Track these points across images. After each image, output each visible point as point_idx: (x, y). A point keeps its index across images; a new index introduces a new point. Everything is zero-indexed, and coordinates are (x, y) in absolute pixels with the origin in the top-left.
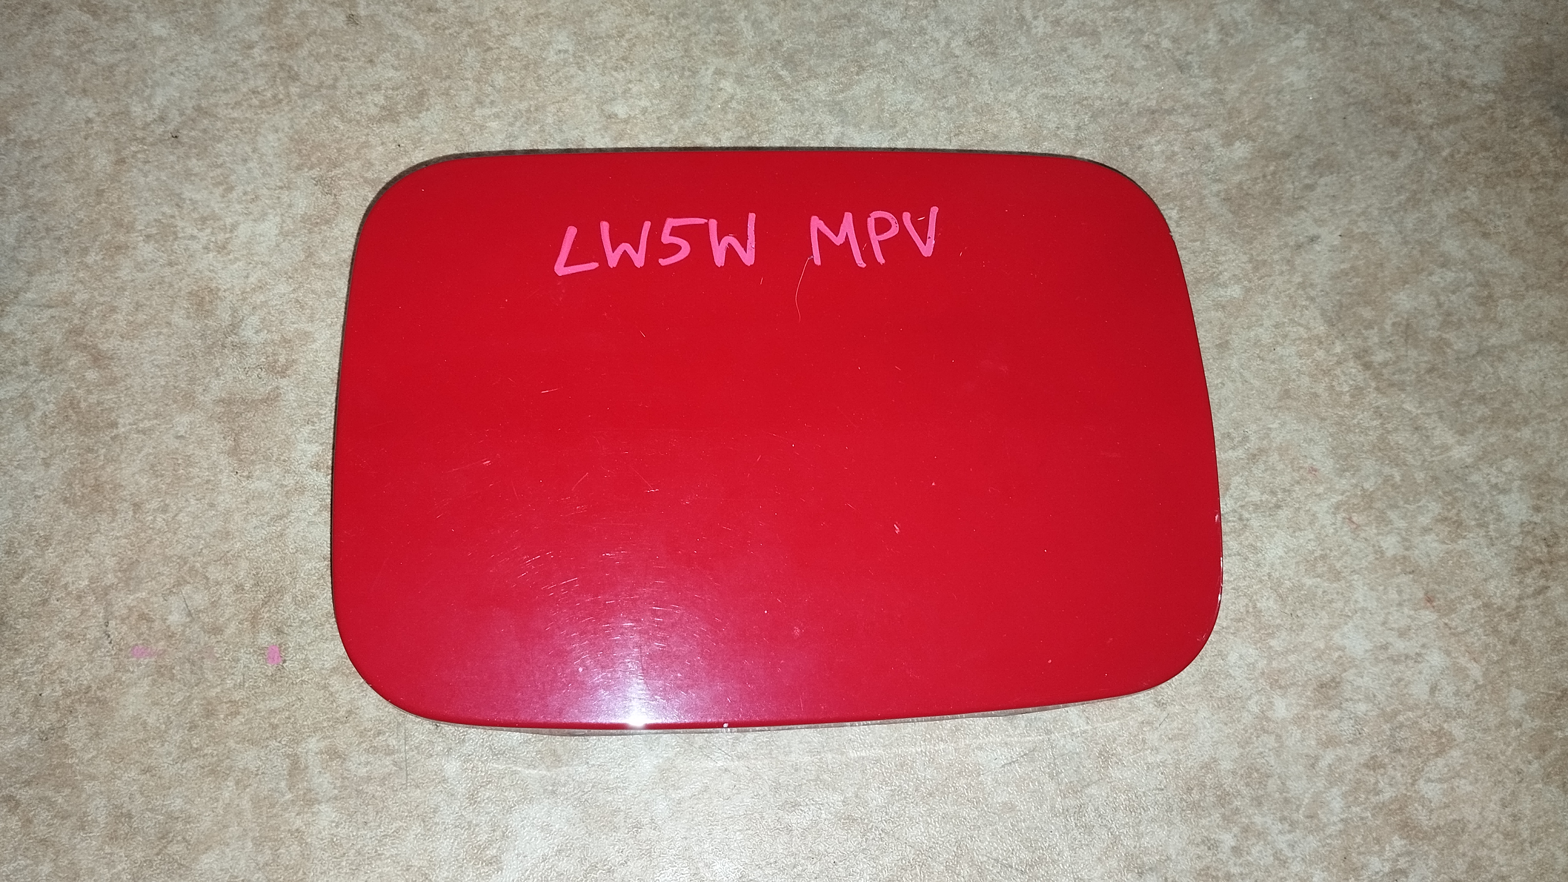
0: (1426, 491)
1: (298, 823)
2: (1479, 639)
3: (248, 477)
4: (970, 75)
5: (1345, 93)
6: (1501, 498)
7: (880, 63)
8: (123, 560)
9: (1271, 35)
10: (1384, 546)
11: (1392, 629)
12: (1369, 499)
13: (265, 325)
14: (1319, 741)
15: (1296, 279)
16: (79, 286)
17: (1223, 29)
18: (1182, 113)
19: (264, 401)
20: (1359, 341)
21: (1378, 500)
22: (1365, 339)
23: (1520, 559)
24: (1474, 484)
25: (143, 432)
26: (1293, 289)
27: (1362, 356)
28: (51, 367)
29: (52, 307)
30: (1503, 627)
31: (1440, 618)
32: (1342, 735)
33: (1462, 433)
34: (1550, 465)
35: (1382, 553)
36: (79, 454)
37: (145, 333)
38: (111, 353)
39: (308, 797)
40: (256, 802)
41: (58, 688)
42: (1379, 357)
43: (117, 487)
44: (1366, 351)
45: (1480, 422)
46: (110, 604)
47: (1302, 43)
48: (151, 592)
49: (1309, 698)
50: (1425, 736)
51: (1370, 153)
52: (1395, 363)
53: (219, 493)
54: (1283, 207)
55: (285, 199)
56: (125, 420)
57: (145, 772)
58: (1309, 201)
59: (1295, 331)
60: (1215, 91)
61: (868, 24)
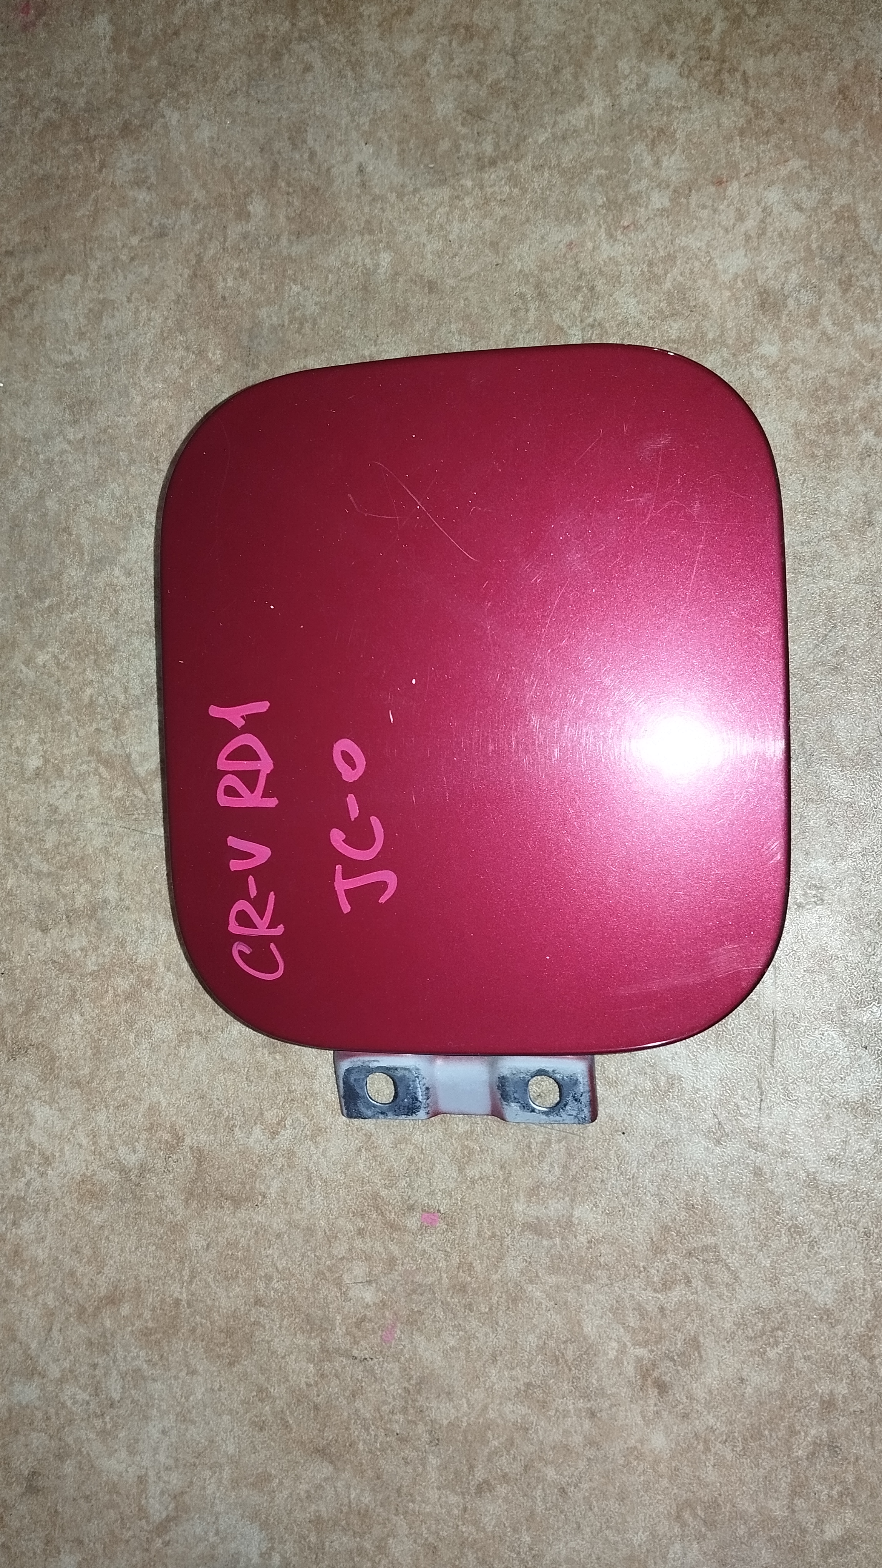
0: (622, 150)
1: (583, 1239)
2: (769, 151)
3: (264, 1197)
4: (105, 431)
5: (236, 93)
6: (650, 84)
7: (68, 511)
8: (301, 1327)
9: (158, 141)
10: (658, 206)
11: (734, 225)
12: (612, 205)
13: (130, 1143)
14: (811, 326)
15: (393, 197)
16: (40, 1299)
17: (139, 183)
18: (205, 249)
19: (199, 1163)
20: (469, 162)
21: (616, 196)
22: (467, 154)
23: (710, 88)
24: (631, 105)
25: (192, 1277)
26: (401, 205)
27: (483, 164)
28: (106, 1344)
29: (51, 1329)
30: (766, 125)
31: (738, 179)
32: (811, 303)
33: (582, 98)
34: (636, 30)
35: (663, 210)
36: (194, 1341)
37: (104, 1251)
38: (111, 1287)
39: (564, 1225)
40: (553, 1270)
41: (397, 1418)
42: (488, 148)
43: (235, 1315)
44: (479, 159)
45: (577, 80)
46: (337, 1350)
47: (176, 115)
48: (339, 1310)
49: (770, 321)
50: (837, 230)
51: (298, 89)
52: (498, 136)
53: (270, 1226)
54: (323, 186)
55: (19, 1091)
56: (176, 1291)
57: (494, 1361)
58: (325, 161)
59: (439, 218)
60: (194, 211)
61: (26, 510)
